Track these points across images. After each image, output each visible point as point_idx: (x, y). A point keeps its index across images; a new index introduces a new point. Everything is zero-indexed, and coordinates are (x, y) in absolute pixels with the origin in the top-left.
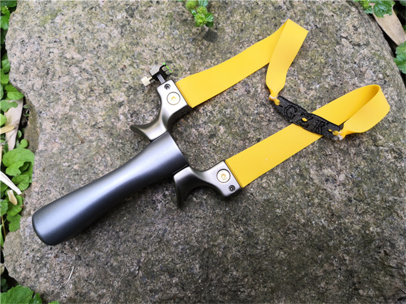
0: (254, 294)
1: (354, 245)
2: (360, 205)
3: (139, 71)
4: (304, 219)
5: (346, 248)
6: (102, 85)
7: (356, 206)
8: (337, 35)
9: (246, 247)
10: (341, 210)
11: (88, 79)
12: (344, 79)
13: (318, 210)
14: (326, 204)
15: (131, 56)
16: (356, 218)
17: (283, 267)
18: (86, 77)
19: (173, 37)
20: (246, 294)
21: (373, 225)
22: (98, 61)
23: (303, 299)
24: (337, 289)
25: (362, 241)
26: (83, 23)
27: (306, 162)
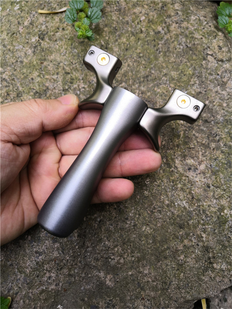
0: (123, 262)
1: (210, 225)
2: (217, 191)
3: (44, 80)
4: (168, 200)
5: (204, 227)
6: (15, 90)
7: (214, 191)
8: (204, 53)
9: (117, 221)
10: (201, 194)
11: (6, 86)
12: (208, 87)
13: (180, 193)
14: (187, 189)
15: (39, 69)
16: (213, 202)
17: (149, 241)
18: (5, 85)
19: (73, 55)
20: (116, 261)
21: (228, 208)
22: (15, 72)
23: (165, 269)
24: (195, 262)
25: (218, 222)
26: (6, 45)
27: (173, 154)
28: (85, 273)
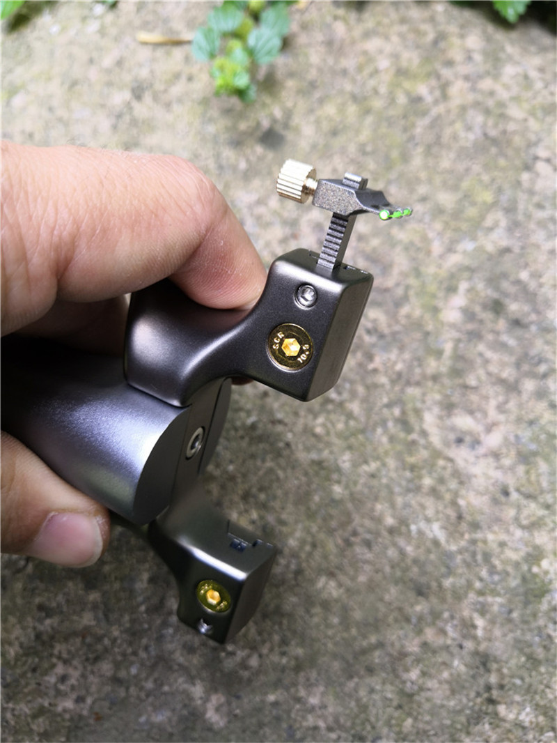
2: (525, 506)
5: (481, 599)
7: (519, 506)
8: (526, 154)
10: (481, 509)
12: (528, 238)
13: (427, 501)
14: (448, 491)
16: (513, 535)
17: (331, 617)
20: (238, 658)
21: (552, 556)
23: (364, 700)
27: (419, 396)
28: (155, 681)
